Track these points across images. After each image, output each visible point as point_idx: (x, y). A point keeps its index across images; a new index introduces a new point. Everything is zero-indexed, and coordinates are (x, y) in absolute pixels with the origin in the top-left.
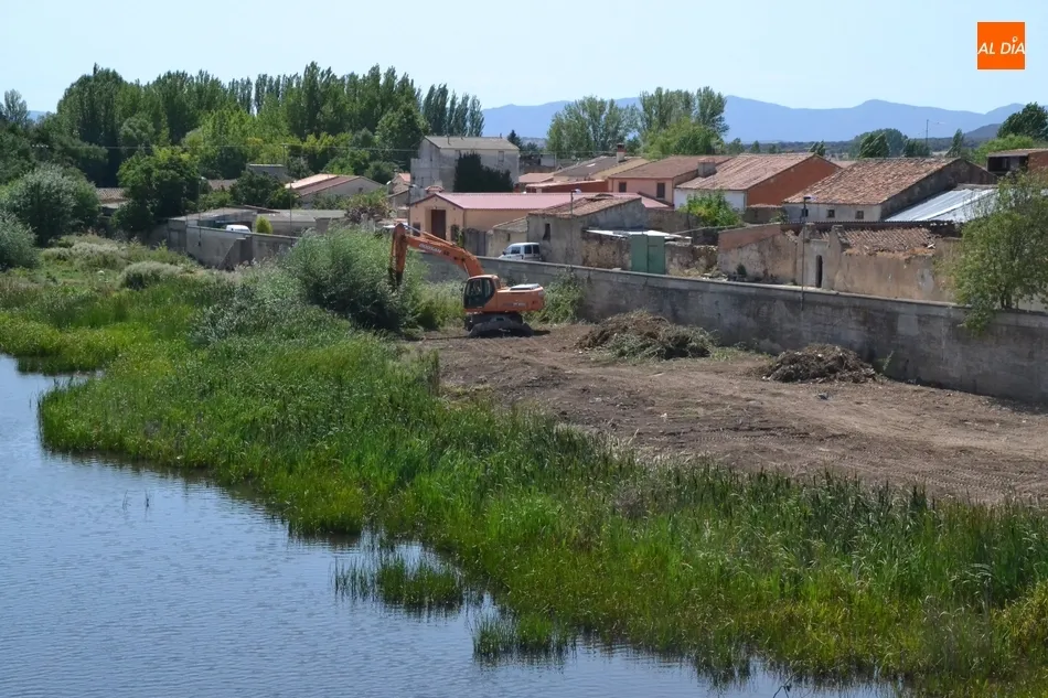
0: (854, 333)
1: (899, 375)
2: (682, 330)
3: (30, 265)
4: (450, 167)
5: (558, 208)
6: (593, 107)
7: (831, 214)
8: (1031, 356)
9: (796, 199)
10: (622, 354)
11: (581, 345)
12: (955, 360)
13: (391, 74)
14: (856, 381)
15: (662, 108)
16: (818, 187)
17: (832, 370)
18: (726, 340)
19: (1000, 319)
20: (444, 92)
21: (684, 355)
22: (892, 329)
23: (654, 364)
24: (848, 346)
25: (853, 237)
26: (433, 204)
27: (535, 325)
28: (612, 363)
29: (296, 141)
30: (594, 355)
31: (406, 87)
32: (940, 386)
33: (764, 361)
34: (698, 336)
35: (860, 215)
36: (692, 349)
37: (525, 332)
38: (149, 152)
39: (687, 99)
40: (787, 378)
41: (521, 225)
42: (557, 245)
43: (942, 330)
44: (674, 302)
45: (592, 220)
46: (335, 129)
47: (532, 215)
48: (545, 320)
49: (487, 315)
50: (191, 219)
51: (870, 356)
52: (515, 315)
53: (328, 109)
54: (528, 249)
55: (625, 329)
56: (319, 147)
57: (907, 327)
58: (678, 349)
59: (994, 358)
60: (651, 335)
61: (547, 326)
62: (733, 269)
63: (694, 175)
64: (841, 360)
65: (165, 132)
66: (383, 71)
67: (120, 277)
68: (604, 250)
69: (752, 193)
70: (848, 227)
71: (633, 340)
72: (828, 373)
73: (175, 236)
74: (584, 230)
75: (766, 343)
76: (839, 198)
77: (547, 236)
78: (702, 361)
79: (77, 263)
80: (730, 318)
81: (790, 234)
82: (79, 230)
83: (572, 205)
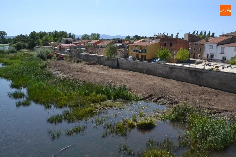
0: (97, 60)
1: (100, 64)
2: (79, 59)
3: (16, 52)
4: (65, 41)
5: (72, 45)
6: (86, 35)
7: (101, 46)
8: (113, 62)
9: (98, 45)
10: (72, 62)
11: (68, 61)
12: (106, 63)
13: (64, 31)
14: (96, 65)
15: (93, 35)
16: (100, 43)
18: (84, 60)
19: (110, 58)
20: (71, 33)
21: (79, 62)
22: (100, 59)
23: (75, 63)
24: (96, 61)
25: (101, 49)
26: (60, 45)
27: (65, 59)
28: (70, 63)
29: (54, 39)
30: (69, 62)
31: (66, 33)
32: (105, 65)
33: (86, 63)
34: (81, 60)
35: (104, 46)
36: (80, 62)
37: (63, 60)
38: (38, 40)
39: (96, 34)
40: (88, 65)
42: (72, 50)
43: (105, 59)
44: (79, 56)
45: (75, 47)
46: (58, 37)
47: (69, 46)
48: (67, 58)
49: (59, 57)
50: (35, 47)
51: (98, 62)
52: (62, 58)
53: (57, 35)
54: (68, 50)
55: (73, 59)
56: (56, 39)
57: (101, 59)
58: (78, 61)
59: (109, 62)
60: (75, 60)
61: (66, 59)
62: (89, 52)
63: (88, 42)
64: (95, 63)
65: (40, 38)
66: (63, 31)
67: (23, 54)
68: (77, 50)
69: (94, 44)
70: (100, 48)
71: (74, 60)
72: (93, 64)
73: (33, 49)
74: (74, 48)
75: (88, 61)
76: (102, 44)
77: (71, 48)
78: (81, 63)
79: (22, 52)
80: (85, 58)
81: (95, 48)
82: (23, 48)
83: (74, 45)
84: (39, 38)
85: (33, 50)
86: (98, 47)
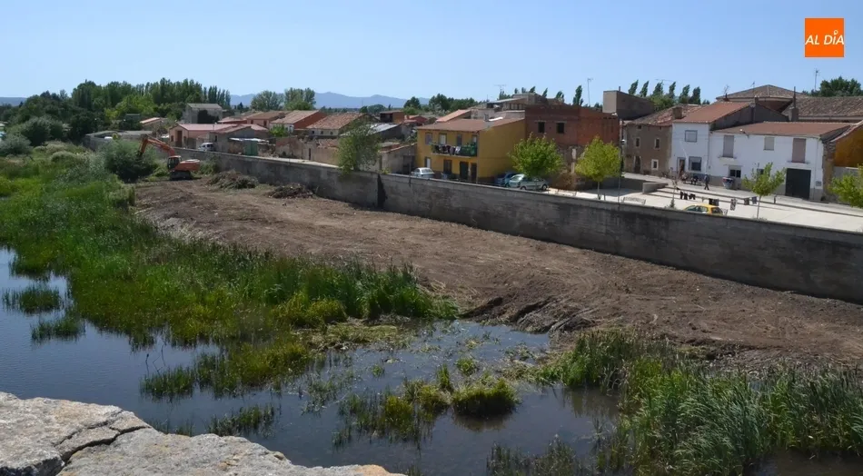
0: (307, 179)
1: (321, 195)
2: (246, 177)
3: (28, 153)
4: (196, 115)
5: (221, 130)
6: (268, 94)
7: (322, 133)
8: (363, 189)
9: (310, 127)
10: (222, 187)
11: (208, 184)
12: (340, 189)
13: (192, 82)
14: (304, 197)
15: (293, 95)
16: (318, 123)
17: (295, 193)
18: (262, 182)
20: (216, 89)
21: (245, 187)
22: (319, 178)
23: (232, 191)
24: (302, 183)
25: (321, 142)
26: (177, 129)
27: (195, 176)
28: (216, 191)
29: (156, 106)
30: (211, 188)
31: (198, 87)
32: (334, 199)
33: (273, 189)
34: (254, 180)
35: (332, 133)
36: (249, 185)
37: (191, 178)
38: (103, 111)
39: (301, 92)
40: (278, 197)
41: (207, 137)
42: (220, 144)
43: (334, 178)
44: (247, 167)
45: (232, 134)
46: (170, 101)
47: (212, 133)
48: (203, 173)
49: (177, 171)
50: (92, 135)
51: (311, 187)
52: (188, 172)
53: (168, 94)
54: (208, 145)
55: (225, 177)
56: (165, 108)
57: (324, 177)
58: (243, 185)
59: (352, 189)
60: (233, 180)
61: (202, 176)
62: (281, 153)
63: (276, 118)
64: (300, 189)
65: (109, 103)
66: (189, 81)
67: (51, 158)
68: (236, 146)
69: (297, 124)
70: (319, 137)
71: (227, 182)
72: (294, 194)
73: (87, 141)
74: (228, 138)
75: (278, 182)
76: (325, 127)
77: (216, 140)
78: (252, 190)
79: (47, 152)
80: (266, 173)
81: (301, 140)
82: (52, 139)
83: (226, 129)
84: (106, 105)
85: (84, 145)
86: (311, 136)
